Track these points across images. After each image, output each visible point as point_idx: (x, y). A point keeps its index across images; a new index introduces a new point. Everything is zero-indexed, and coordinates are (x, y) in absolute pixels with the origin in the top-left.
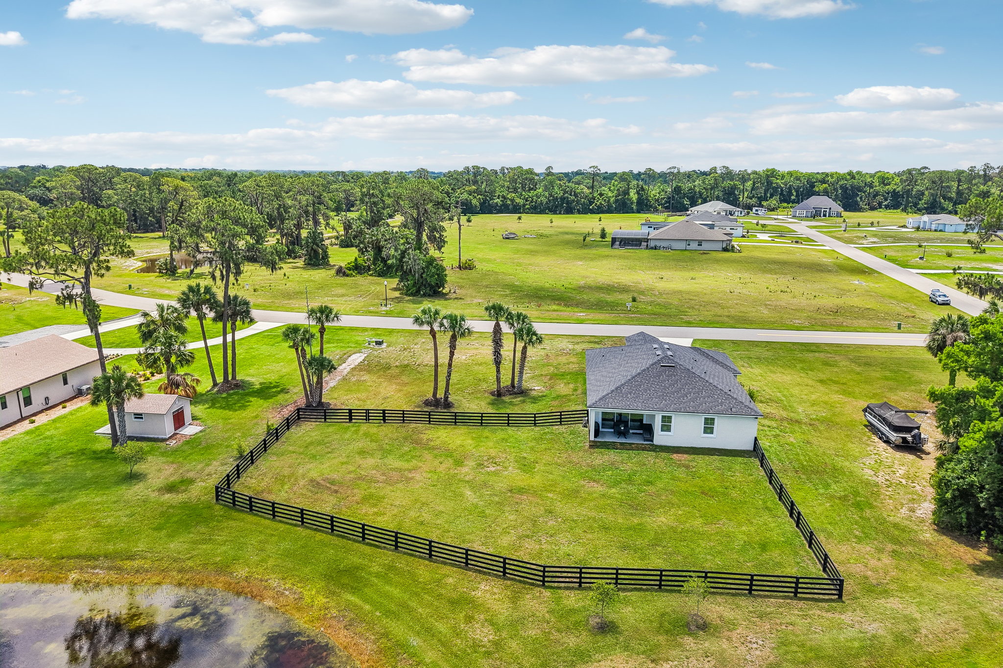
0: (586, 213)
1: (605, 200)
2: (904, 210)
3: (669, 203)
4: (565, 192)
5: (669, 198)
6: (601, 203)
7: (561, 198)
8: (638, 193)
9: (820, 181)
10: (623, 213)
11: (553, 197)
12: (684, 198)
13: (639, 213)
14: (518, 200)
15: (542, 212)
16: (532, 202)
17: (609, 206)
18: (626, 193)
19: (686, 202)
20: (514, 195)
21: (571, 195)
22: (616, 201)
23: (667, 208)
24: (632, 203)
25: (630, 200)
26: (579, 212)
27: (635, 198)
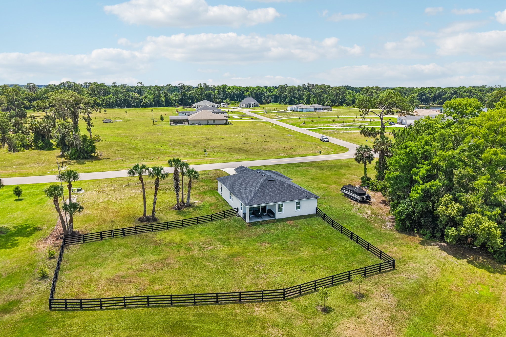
0: (139, 107)
1: (148, 100)
2: (280, 103)
3: (181, 101)
4: (126, 96)
5: (181, 99)
6: (146, 102)
7: (123, 99)
8: (165, 97)
9: (246, 91)
10: (159, 107)
11: (120, 99)
12: (188, 99)
13: (167, 107)
14: (98, 101)
16: (107, 101)
17: (151, 103)
18: (158, 96)
19: (189, 101)
20: (95, 98)
21: (129, 98)
22: (154, 101)
23: (180, 104)
24: (162, 102)
25: (161, 100)
26: (135, 107)
27: (164, 99)
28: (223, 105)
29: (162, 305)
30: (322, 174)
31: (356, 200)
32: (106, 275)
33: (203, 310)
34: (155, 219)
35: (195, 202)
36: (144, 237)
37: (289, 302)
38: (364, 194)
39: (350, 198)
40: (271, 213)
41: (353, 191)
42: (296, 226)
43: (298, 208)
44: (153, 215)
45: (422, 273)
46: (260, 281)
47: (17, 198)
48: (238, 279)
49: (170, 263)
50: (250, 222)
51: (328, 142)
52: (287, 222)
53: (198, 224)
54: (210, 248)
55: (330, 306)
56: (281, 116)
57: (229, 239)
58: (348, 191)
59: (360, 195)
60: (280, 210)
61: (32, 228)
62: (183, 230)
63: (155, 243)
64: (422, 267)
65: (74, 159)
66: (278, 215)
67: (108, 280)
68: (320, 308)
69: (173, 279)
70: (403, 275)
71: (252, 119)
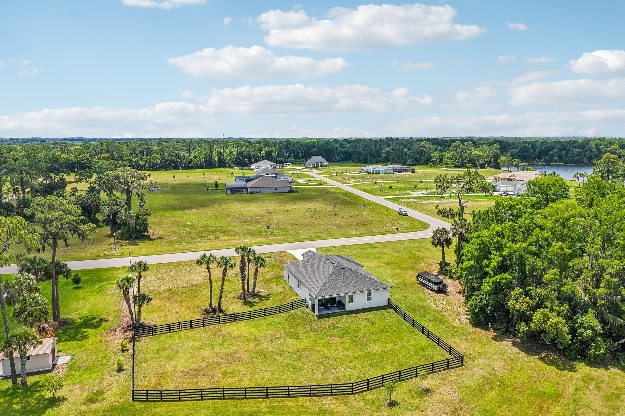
0: (187, 169)
1: (198, 161)
3: (237, 161)
4: (172, 156)
5: (236, 158)
6: (196, 163)
7: (170, 160)
8: (218, 156)
10: (210, 168)
11: (165, 159)
12: (245, 158)
13: (220, 168)
14: (140, 162)
15: (157, 169)
16: (150, 162)
17: (201, 163)
18: (210, 155)
19: (247, 161)
20: (137, 159)
21: (176, 158)
22: (205, 161)
23: (236, 164)
24: (215, 162)
25: (213, 160)
26: (183, 168)
27: (216, 159)
28: (286, 165)
29: (237, 397)
30: (398, 257)
31: (432, 290)
32: (180, 368)
33: (276, 402)
34: (221, 311)
35: (261, 291)
36: (212, 329)
37: (357, 396)
38: (440, 283)
39: (426, 287)
40: (341, 305)
41: (429, 280)
42: (367, 319)
43: (369, 299)
44: (219, 306)
45: (489, 369)
46: (329, 376)
47: (75, 286)
48: (308, 373)
49: (240, 357)
50: (320, 314)
51: (407, 215)
52: (358, 314)
53: (265, 316)
54: (279, 342)
55: (396, 400)
56: (353, 180)
57: (298, 333)
58: (423, 279)
59: (436, 284)
60: (351, 301)
61: (98, 320)
62: (250, 322)
63: (222, 336)
64: (491, 364)
65: (126, 239)
66: (349, 307)
67: (183, 372)
68: (386, 402)
69: (245, 372)
70: (471, 371)
71: (320, 184)
